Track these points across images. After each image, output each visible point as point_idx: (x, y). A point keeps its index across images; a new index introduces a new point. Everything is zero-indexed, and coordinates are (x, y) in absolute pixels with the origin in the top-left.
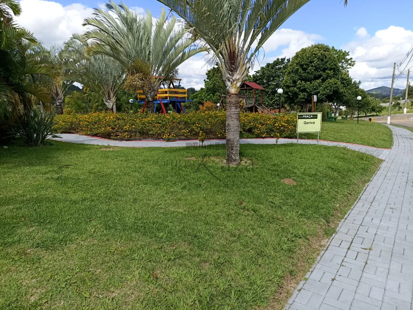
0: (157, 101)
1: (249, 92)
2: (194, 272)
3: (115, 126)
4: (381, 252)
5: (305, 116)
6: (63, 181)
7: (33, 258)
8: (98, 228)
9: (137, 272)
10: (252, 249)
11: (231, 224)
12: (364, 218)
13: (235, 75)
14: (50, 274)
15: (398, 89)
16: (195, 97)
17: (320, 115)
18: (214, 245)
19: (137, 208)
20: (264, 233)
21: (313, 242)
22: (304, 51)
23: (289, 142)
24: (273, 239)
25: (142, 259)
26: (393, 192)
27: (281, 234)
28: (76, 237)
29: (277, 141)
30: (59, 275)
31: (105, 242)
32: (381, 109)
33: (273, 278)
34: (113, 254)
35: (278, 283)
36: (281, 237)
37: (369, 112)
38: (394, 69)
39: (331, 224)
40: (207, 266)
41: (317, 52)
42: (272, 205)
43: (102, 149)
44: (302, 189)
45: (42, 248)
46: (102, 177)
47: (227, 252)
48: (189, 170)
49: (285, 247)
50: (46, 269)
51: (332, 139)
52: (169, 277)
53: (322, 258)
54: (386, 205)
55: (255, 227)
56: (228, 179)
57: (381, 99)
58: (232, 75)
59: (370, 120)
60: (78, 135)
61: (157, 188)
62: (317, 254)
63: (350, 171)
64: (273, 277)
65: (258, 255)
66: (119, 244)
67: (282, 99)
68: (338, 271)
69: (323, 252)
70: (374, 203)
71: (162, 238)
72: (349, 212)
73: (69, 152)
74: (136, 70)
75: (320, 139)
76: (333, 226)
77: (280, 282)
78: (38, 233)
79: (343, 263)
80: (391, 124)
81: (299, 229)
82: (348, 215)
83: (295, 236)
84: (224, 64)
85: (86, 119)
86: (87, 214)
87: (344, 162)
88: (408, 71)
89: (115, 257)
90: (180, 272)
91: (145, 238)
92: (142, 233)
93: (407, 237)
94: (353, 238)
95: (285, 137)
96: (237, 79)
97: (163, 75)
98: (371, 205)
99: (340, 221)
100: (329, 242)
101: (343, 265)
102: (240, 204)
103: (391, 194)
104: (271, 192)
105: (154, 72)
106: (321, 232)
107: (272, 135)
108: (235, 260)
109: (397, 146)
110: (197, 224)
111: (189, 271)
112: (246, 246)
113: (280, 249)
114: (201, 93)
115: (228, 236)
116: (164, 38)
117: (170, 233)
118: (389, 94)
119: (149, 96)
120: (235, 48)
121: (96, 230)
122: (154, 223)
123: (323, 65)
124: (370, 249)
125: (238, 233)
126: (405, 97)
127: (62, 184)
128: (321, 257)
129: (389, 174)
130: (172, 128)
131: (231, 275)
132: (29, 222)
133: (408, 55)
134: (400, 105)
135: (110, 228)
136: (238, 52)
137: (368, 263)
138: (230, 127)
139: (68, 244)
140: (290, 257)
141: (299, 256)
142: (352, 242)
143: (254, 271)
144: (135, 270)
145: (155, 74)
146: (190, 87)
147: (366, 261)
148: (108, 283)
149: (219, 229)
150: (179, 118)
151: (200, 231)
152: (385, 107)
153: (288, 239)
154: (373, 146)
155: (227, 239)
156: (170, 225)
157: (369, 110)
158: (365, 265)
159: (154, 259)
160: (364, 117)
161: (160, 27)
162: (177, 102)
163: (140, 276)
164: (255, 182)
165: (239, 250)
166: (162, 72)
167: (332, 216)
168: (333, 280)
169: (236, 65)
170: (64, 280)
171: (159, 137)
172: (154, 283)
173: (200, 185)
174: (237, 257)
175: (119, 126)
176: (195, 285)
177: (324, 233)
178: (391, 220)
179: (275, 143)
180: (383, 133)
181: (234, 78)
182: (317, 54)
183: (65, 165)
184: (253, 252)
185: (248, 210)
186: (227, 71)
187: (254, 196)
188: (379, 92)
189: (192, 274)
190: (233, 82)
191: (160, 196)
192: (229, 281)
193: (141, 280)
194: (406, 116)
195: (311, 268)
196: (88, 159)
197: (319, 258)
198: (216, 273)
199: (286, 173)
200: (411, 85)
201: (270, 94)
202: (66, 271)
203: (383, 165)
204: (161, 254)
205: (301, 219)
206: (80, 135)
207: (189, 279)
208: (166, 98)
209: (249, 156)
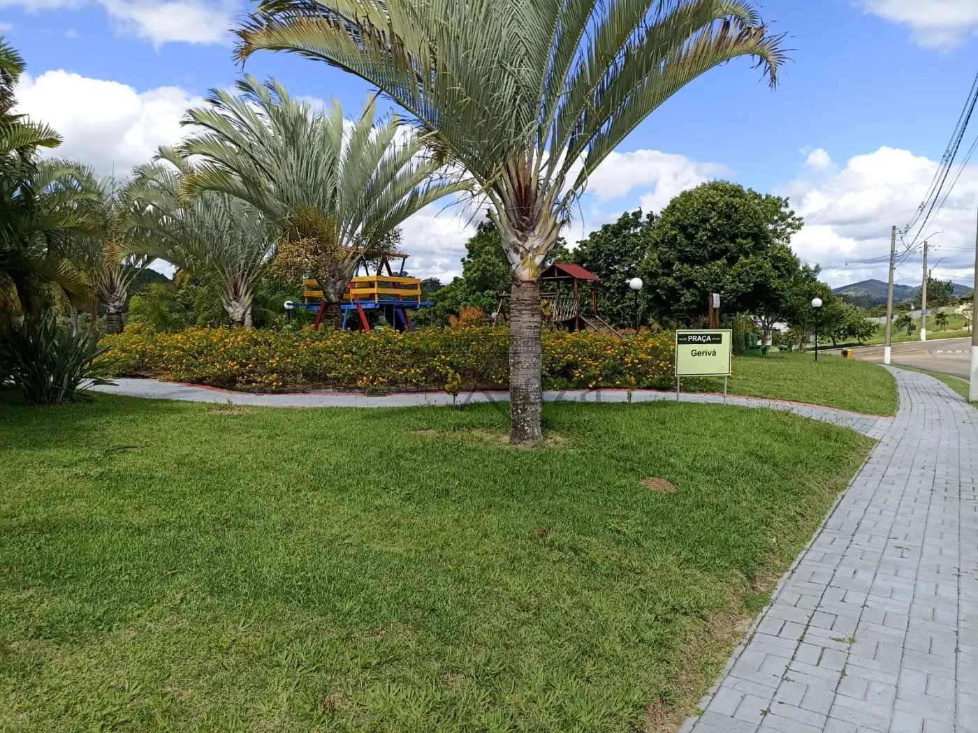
0: (350, 304)
1: (566, 287)
2: (426, 696)
3: (247, 359)
4: (877, 647)
5: (694, 338)
6: (114, 482)
7: (22, 663)
8: (192, 590)
9: (284, 696)
10: (569, 640)
11: (518, 580)
12: (835, 571)
13: (530, 238)
14: (63, 702)
15: (905, 287)
16: (440, 297)
17: (727, 335)
18: (478, 631)
19: (290, 545)
20: (598, 601)
21: (716, 624)
22: (687, 196)
23: (657, 399)
24: (620, 616)
25: (298, 665)
26: (901, 510)
27: (638, 605)
28: (137, 613)
29: (630, 396)
30: (87, 704)
31: (208, 624)
32: (869, 330)
33: (619, 710)
34: (227, 652)
35: (633, 720)
36: (640, 611)
37: (842, 337)
38: (893, 239)
39: (758, 585)
40: (458, 681)
41: (717, 199)
42: (618, 536)
43: (213, 412)
44: (689, 501)
45: (49, 638)
46: (209, 473)
47: (507, 646)
48: (420, 458)
49: (649, 635)
50: (55, 689)
51: (758, 394)
52: (365, 708)
53: (739, 663)
54: (885, 539)
55: (578, 588)
56: (513, 478)
57: (869, 308)
58: (524, 239)
59: (845, 353)
60: (156, 382)
61: (343, 499)
62: (725, 654)
63: (801, 462)
64: (620, 706)
65: (583, 654)
66: (242, 629)
67: (643, 305)
68: (776, 693)
69: (741, 648)
70: (857, 535)
71: (349, 613)
72: (800, 556)
73: (131, 417)
74: (302, 229)
75: (728, 392)
76: (762, 589)
77: (637, 718)
78: (42, 602)
79: (789, 674)
80: (893, 364)
81: (682, 595)
82: (799, 563)
83: (674, 609)
84: (504, 213)
85: (178, 342)
86: (167, 558)
87: (785, 442)
88: (923, 245)
89: (231, 659)
90: (392, 695)
91: (308, 615)
92: (299, 602)
93: (938, 611)
94: (810, 615)
95: (648, 388)
96: (535, 247)
97: (364, 243)
98: (852, 541)
99: (779, 577)
100: (754, 626)
101: (787, 679)
102: (542, 535)
103: (898, 516)
104: (615, 508)
105: (343, 235)
106: (735, 604)
107: (618, 383)
108: (527, 666)
109: (908, 409)
110: (436, 582)
111: (415, 694)
112: (554, 632)
113: (637, 641)
114: (453, 290)
115: (512, 611)
116: (369, 160)
117: (369, 601)
118: (885, 296)
119: (331, 291)
120: (531, 179)
121: (188, 596)
122: (331, 579)
123: (731, 228)
124: (852, 641)
125: (537, 603)
126: (921, 303)
127: (109, 489)
128: (736, 660)
129: (892, 471)
130: (383, 364)
131: (517, 704)
132: (21, 576)
133: (922, 207)
134: (912, 322)
135: (222, 591)
136: (538, 188)
137: (847, 673)
138: (519, 357)
139: (114, 629)
140: (662, 660)
141: (682, 658)
142: (808, 625)
143: (573, 694)
144: (279, 690)
145: (345, 239)
146: (428, 277)
147: (841, 669)
148: (210, 722)
149: (489, 593)
150: (402, 341)
151: (444, 598)
152: (877, 326)
153: (656, 617)
154: (853, 408)
155: (508, 616)
156: (372, 583)
157: (842, 332)
158: (841, 678)
159: (328, 665)
160: (831, 347)
161: (360, 136)
162: (397, 307)
163: (291, 706)
164: (579, 485)
165: (539, 643)
166: (362, 235)
167: (761, 564)
168: (765, 713)
169: (533, 215)
170: (99, 714)
171: (353, 386)
172: (327, 723)
173: (448, 491)
174: (532, 660)
175: (257, 360)
176: (426, 726)
177: (742, 603)
178: (899, 574)
179: (627, 401)
180: (876, 382)
181: (527, 245)
182: (716, 203)
183: (119, 447)
184: (572, 648)
185: (560, 549)
186: (512, 231)
187: (574, 517)
188: (862, 292)
189: (421, 700)
190: (525, 253)
191: (350, 517)
192: (512, 717)
193: (295, 714)
194: (924, 346)
195: (712, 685)
196: (175, 433)
197: (730, 662)
198: (480, 699)
199: (651, 464)
200: (933, 277)
201: (613, 293)
202: (106, 695)
203: (877, 451)
204: (346, 654)
205: (687, 572)
206: (160, 380)
207: (414, 712)
208: (372, 296)
209: (564, 428)
